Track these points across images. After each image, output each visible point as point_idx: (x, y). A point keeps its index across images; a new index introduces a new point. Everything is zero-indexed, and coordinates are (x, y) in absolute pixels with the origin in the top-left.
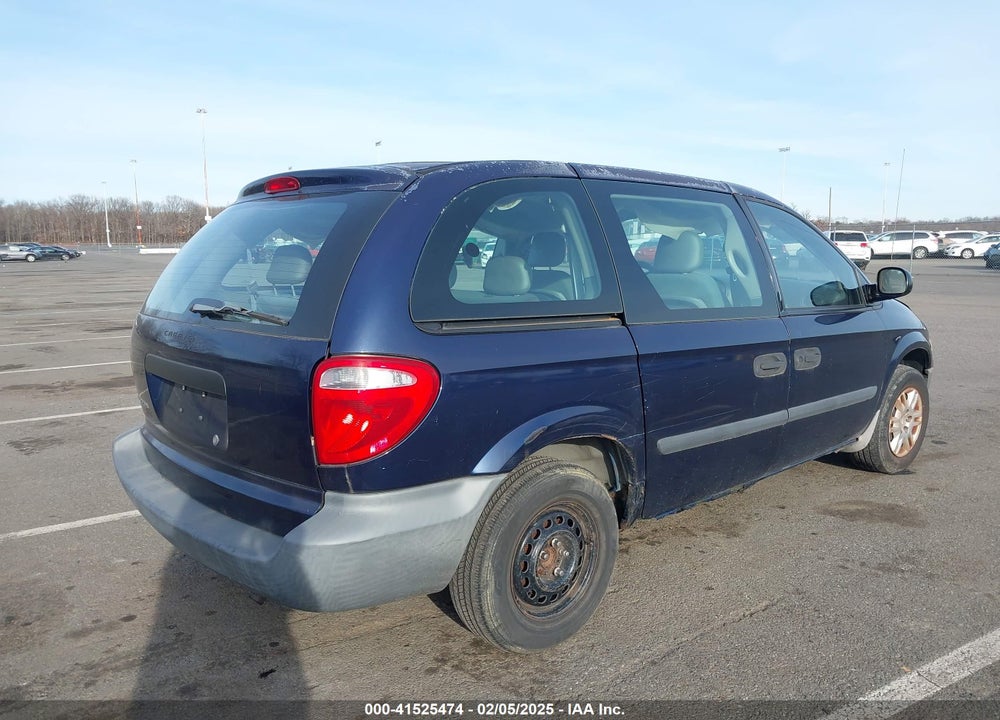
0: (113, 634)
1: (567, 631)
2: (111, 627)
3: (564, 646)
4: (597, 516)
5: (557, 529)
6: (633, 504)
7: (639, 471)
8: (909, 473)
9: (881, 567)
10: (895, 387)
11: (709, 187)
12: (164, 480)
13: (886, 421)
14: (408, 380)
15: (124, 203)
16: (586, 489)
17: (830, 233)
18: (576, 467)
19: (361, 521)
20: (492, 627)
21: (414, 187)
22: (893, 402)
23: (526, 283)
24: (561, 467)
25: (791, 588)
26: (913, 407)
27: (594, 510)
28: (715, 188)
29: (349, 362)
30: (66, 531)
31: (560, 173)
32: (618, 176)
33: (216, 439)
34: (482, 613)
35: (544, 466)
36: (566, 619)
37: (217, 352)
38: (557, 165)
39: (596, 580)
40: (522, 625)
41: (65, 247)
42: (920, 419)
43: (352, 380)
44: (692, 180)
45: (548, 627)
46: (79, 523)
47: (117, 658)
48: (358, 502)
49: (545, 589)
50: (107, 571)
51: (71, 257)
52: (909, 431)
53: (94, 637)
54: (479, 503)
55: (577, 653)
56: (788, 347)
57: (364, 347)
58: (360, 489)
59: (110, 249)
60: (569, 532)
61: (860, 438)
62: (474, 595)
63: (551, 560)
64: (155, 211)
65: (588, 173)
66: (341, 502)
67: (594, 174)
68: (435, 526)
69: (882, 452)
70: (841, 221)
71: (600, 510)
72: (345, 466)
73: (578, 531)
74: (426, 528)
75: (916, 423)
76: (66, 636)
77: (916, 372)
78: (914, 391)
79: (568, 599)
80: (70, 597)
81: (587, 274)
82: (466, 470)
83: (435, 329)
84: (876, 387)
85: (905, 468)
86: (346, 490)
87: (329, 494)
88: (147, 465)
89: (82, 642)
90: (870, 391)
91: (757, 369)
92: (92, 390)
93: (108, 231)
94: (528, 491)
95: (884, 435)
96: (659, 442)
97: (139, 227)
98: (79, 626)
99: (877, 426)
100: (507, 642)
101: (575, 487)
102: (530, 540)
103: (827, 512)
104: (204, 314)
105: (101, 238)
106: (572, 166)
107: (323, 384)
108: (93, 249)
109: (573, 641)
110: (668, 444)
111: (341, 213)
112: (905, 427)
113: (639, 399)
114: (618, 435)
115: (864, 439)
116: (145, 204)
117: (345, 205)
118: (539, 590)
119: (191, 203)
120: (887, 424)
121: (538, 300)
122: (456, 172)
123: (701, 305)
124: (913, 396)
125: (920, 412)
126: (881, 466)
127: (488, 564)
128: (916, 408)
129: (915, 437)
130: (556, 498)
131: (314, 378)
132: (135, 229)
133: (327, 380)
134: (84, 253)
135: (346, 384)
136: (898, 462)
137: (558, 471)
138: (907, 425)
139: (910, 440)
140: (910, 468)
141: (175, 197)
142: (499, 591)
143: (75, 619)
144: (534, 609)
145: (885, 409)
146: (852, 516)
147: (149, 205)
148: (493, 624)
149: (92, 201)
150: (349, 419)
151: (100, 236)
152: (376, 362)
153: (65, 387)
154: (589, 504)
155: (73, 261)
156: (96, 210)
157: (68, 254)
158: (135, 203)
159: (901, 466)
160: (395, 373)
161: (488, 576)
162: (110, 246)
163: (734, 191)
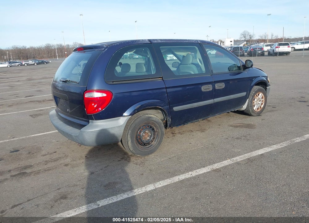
0: (51, 155)
1: (151, 152)
2: (51, 154)
3: (150, 155)
4: (158, 126)
5: (148, 128)
6: (169, 123)
7: (169, 115)
8: (260, 116)
9: (237, 138)
10: (254, 92)
11: (191, 42)
12: (60, 121)
13: (251, 102)
14: (105, 95)
15: (61, 45)
16: (154, 119)
17: (277, 43)
18: (151, 114)
19: (97, 126)
20: (131, 150)
21: (106, 50)
22: (253, 96)
23: (145, 70)
24: (147, 114)
25: (211, 143)
26: (261, 97)
27: (157, 124)
28: (193, 42)
29: (92, 91)
30: (42, 135)
31: (146, 42)
32: (163, 42)
33: (68, 110)
34: (129, 147)
35: (143, 114)
36: (151, 149)
37: (70, 90)
38: (145, 40)
39: (159, 140)
40: (139, 150)
41: (45, 60)
42: (264, 101)
43: (92, 95)
44: (186, 40)
45: (146, 151)
46: (45, 133)
47: (52, 159)
48: (96, 122)
49: (145, 142)
50: (51, 143)
51: (47, 63)
52: (260, 104)
53: (48, 156)
54: (125, 122)
55: (153, 157)
56: (213, 83)
57: (95, 88)
58: (96, 119)
59: (58, 60)
60: (151, 130)
61: (243, 107)
62: (126, 143)
63: (146, 136)
64: (70, 47)
65: (154, 42)
66: (93, 122)
67: (156, 42)
68: (114, 127)
69: (250, 110)
70: (289, 38)
71: (158, 124)
72: (92, 114)
73: (153, 129)
74: (112, 128)
75: (262, 102)
76: (41, 156)
77: (262, 88)
78: (261, 93)
79: (152, 145)
80: (43, 148)
81: (153, 68)
82: (121, 115)
83: (111, 83)
84: (246, 93)
85: (259, 114)
86: (93, 120)
87: (90, 121)
88: (57, 118)
89: (45, 157)
90: (244, 94)
91: (202, 89)
92: (50, 101)
93: (57, 54)
94: (139, 120)
95: (251, 105)
96: (174, 108)
97: (66, 53)
98: (44, 154)
99: (248, 103)
100: (135, 154)
101: (151, 119)
102: (140, 131)
103: (231, 126)
104: (63, 81)
105: (55, 57)
106: (149, 40)
107: (86, 96)
108: (54, 60)
109: (153, 154)
110: (176, 109)
111: (90, 57)
112: (259, 103)
113: (167, 98)
114: (162, 107)
115: (244, 107)
116: (67, 45)
117: (91, 55)
118: (143, 142)
119: (81, 44)
120: (252, 102)
121: (147, 74)
122: (117, 45)
123: (193, 73)
124: (261, 95)
125: (264, 99)
126: (251, 114)
127: (129, 136)
128: (262, 98)
129: (262, 106)
130: (146, 121)
131: (84, 95)
132: (65, 53)
133: (87, 95)
134: (50, 61)
135: (91, 96)
136: (256, 113)
137: (146, 115)
138: (260, 103)
139: (260, 107)
140: (260, 115)
141: (76, 43)
142: (132, 142)
143: (43, 152)
144: (143, 147)
145: (251, 98)
146: (237, 127)
147: (68, 45)
148: (131, 149)
149: (52, 45)
150: (93, 104)
151: (55, 56)
152: (98, 91)
153: (44, 101)
154: (155, 123)
155: (47, 64)
156: (53, 48)
157: (46, 62)
158: (64, 45)
159: (257, 114)
160: (102, 93)
161: (129, 139)
162: (58, 59)
163: (199, 42)
